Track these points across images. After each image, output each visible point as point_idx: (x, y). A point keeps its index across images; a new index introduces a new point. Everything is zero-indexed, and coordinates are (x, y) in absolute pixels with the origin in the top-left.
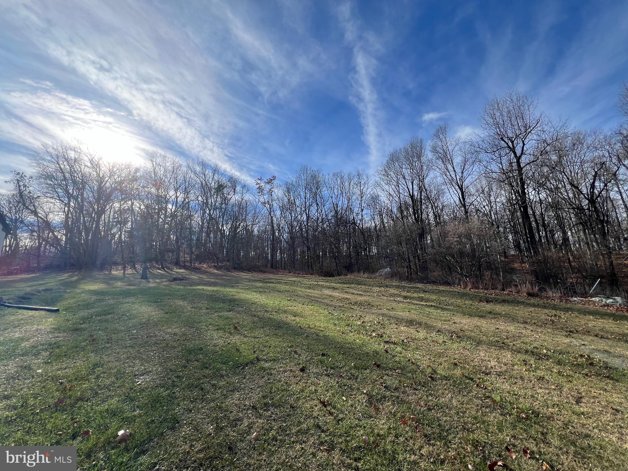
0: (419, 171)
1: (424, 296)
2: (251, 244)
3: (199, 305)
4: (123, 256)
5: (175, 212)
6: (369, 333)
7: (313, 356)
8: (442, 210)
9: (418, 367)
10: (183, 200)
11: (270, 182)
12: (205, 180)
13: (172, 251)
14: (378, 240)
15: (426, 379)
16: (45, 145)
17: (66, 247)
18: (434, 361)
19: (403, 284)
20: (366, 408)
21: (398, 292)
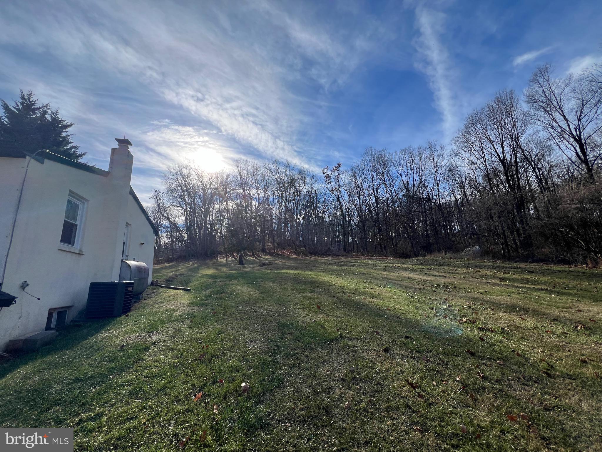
0: (510, 129)
1: (529, 277)
2: (323, 230)
3: (286, 286)
4: (224, 247)
5: (258, 207)
6: (458, 318)
7: (395, 338)
8: (549, 172)
9: (527, 360)
10: (263, 196)
11: (336, 169)
12: (279, 177)
13: (259, 241)
14: (461, 216)
15: (539, 375)
16: (169, 168)
17: (187, 242)
18: (551, 355)
19: (499, 263)
20: (461, 396)
21: (491, 273)
